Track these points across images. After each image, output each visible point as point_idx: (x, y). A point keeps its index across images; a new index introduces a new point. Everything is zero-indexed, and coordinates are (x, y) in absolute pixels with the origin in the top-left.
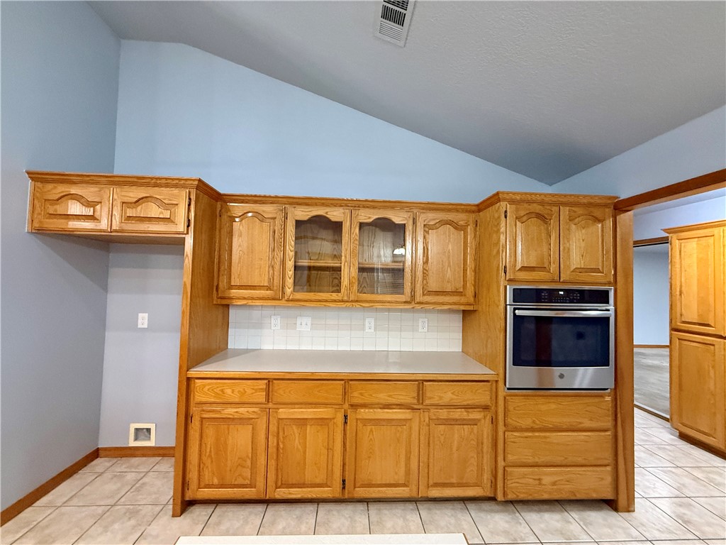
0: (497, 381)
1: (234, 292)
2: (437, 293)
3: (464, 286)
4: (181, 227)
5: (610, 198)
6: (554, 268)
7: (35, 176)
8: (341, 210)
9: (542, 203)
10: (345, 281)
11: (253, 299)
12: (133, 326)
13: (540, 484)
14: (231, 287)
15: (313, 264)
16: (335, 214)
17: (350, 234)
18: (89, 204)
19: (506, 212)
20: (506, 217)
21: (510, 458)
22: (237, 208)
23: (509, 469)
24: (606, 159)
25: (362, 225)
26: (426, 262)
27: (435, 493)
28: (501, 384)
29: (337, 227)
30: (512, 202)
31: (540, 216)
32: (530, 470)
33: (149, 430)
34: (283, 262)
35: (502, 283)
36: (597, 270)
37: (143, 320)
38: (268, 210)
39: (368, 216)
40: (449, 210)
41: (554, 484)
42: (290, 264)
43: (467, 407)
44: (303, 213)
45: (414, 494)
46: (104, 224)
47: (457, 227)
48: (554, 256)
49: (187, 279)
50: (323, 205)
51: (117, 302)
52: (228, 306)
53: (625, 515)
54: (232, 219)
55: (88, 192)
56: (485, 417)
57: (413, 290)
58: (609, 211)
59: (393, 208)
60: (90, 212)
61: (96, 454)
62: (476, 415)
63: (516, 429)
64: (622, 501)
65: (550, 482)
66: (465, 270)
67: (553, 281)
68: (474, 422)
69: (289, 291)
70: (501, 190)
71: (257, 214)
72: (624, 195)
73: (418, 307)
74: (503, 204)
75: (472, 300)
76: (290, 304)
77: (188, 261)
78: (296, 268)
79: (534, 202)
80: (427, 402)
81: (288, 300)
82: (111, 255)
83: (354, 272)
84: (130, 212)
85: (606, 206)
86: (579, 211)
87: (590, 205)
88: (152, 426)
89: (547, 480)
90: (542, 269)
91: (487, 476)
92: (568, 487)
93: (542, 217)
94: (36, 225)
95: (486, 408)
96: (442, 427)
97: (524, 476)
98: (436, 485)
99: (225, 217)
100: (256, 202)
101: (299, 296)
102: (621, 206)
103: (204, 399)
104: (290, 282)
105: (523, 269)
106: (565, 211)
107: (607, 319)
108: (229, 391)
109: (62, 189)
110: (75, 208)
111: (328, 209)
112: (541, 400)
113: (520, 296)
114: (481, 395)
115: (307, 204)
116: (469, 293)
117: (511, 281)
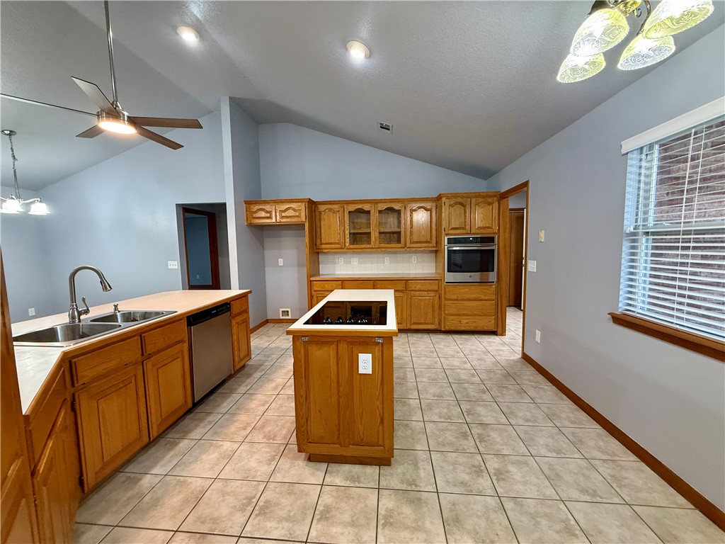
0: (441, 280)
1: (323, 246)
2: (417, 242)
3: (431, 238)
4: (304, 219)
5: (496, 192)
6: (468, 227)
7: (246, 202)
8: (369, 205)
9: (463, 197)
10: (373, 239)
11: (331, 249)
12: (277, 265)
13: (460, 323)
14: (322, 244)
15: (356, 231)
16: (366, 207)
17: (374, 217)
18: (267, 212)
19: (445, 202)
21: (447, 312)
22: (322, 208)
23: (447, 317)
25: (380, 212)
26: (412, 228)
27: (415, 327)
28: (443, 280)
29: (368, 212)
30: (447, 198)
31: (461, 204)
32: (456, 317)
33: (288, 311)
34: (344, 231)
35: (443, 235)
36: (489, 227)
37: (281, 262)
38: (336, 207)
39: (383, 207)
40: (422, 201)
41: (467, 323)
42: (347, 232)
43: (428, 291)
44: (352, 208)
45: (405, 328)
46: (274, 220)
47: (426, 210)
48: (468, 222)
49: (307, 241)
50: (361, 203)
51: (269, 254)
52: (318, 253)
53: (501, 337)
54: (320, 213)
55: (267, 207)
56: (436, 295)
57: (405, 241)
58: (496, 199)
59: (395, 202)
60: (268, 215)
61: (267, 321)
62: (432, 294)
63: (449, 300)
64: (500, 331)
65: (465, 323)
66: (431, 231)
67: (467, 234)
69: (347, 244)
70: (442, 193)
71: (330, 210)
73: (409, 249)
74: (443, 199)
75: (435, 245)
76: (348, 251)
77: (307, 233)
78: (350, 233)
79: (458, 197)
80: (410, 289)
81: (348, 249)
82: (264, 232)
83: (377, 234)
84: (283, 214)
85: (495, 196)
86: (481, 200)
87: (486, 196)
88: (289, 310)
89: (464, 321)
90: (462, 228)
91: (436, 321)
92: (474, 325)
94: (249, 222)
95: (436, 291)
97: (453, 320)
98: (414, 323)
99: (317, 213)
100: (330, 204)
101: (352, 246)
102: (504, 196)
103: (317, 289)
104: (348, 240)
106: (474, 200)
107: (493, 250)
108: (327, 286)
109: (257, 207)
110: (263, 214)
111: (363, 205)
112: (461, 287)
113: (452, 241)
114: (434, 286)
115: (353, 203)
116: (434, 242)
117: (446, 235)
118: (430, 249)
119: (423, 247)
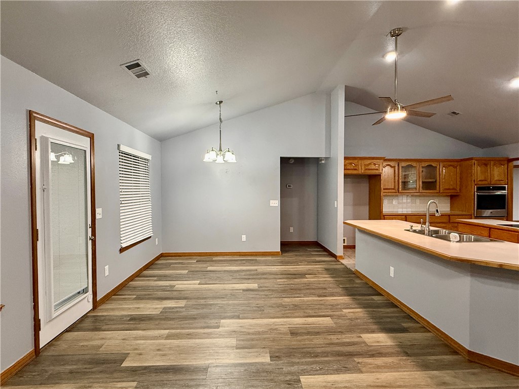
0: (471, 215)
1: (382, 191)
3: (456, 186)
4: (381, 172)
5: (506, 158)
6: (489, 180)
8: (416, 162)
9: (485, 160)
10: (418, 186)
11: (390, 193)
14: (381, 189)
16: (414, 164)
17: (419, 170)
19: (474, 163)
20: (474, 165)
25: (423, 168)
26: (444, 179)
28: (473, 215)
30: (476, 160)
33: (344, 240)
35: (473, 185)
36: (502, 181)
39: (425, 164)
40: (451, 162)
42: (400, 181)
44: (404, 164)
47: (453, 167)
48: (489, 177)
50: (410, 161)
57: (440, 189)
58: (506, 162)
59: (433, 161)
60: (356, 168)
66: (457, 182)
67: (489, 184)
69: (400, 190)
72: (511, 157)
74: (473, 161)
76: (401, 194)
79: (482, 160)
80: (451, 221)
83: (421, 183)
84: (367, 168)
85: (504, 160)
86: (497, 162)
87: (500, 160)
88: (346, 238)
90: (486, 180)
93: (486, 165)
100: (389, 161)
102: (510, 161)
104: (401, 187)
105: (480, 181)
106: (492, 162)
107: (505, 195)
109: (348, 161)
111: (412, 162)
113: (479, 189)
115: (405, 161)
116: (458, 189)
117: (476, 185)
118: (455, 194)
119: (452, 192)
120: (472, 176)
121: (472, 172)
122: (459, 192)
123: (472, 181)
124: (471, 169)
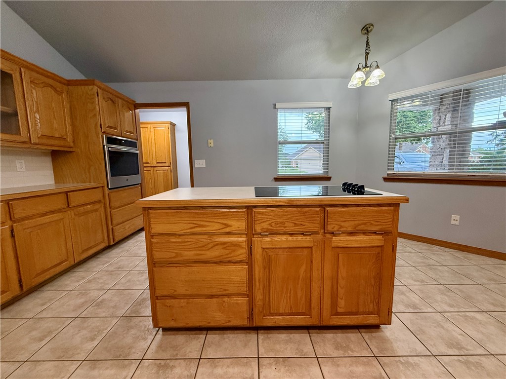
0: (103, 186)
2: (48, 137)
3: (67, 134)
5: (133, 101)
6: (119, 129)
9: (112, 94)
13: (125, 230)
19: (97, 93)
20: (98, 96)
21: (114, 222)
23: (114, 228)
24: (124, 82)
26: (36, 112)
27: (85, 255)
28: (106, 187)
30: (100, 88)
32: (121, 225)
35: (100, 133)
36: (132, 133)
40: (48, 76)
43: (93, 203)
45: (73, 263)
47: (56, 92)
48: (119, 123)
56: (101, 207)
57: (29, 133)
62: (97, 206)
63: (114, 208)
66: (65, 124)
67: (119, 135)
68: (96, 210)
72: (138, 101)
73: (34, 147)
74: (96, 87)
79: (109, 92)
85: (132, 104)
86: (125, 103)
87: (128, 102)
89: (127, 227)
91: (105, 236)
92: (134, 227)
93: (113, 101)
95: (100, 202)
96: (82, 217)
97: (120, 229)
98: (83, 251)
105: (109, 127)
106: (120, 101)
107: (138, 154)
112: (121, 192)
114: (97, 195)
116: (70, 139)
117: (104, 133)
118: (66, 149)
119: (57, 145)
120: (95, 115)
121: (95, 108)
122: (72, 144)
123: (96, 125)
124: (93, 103)
